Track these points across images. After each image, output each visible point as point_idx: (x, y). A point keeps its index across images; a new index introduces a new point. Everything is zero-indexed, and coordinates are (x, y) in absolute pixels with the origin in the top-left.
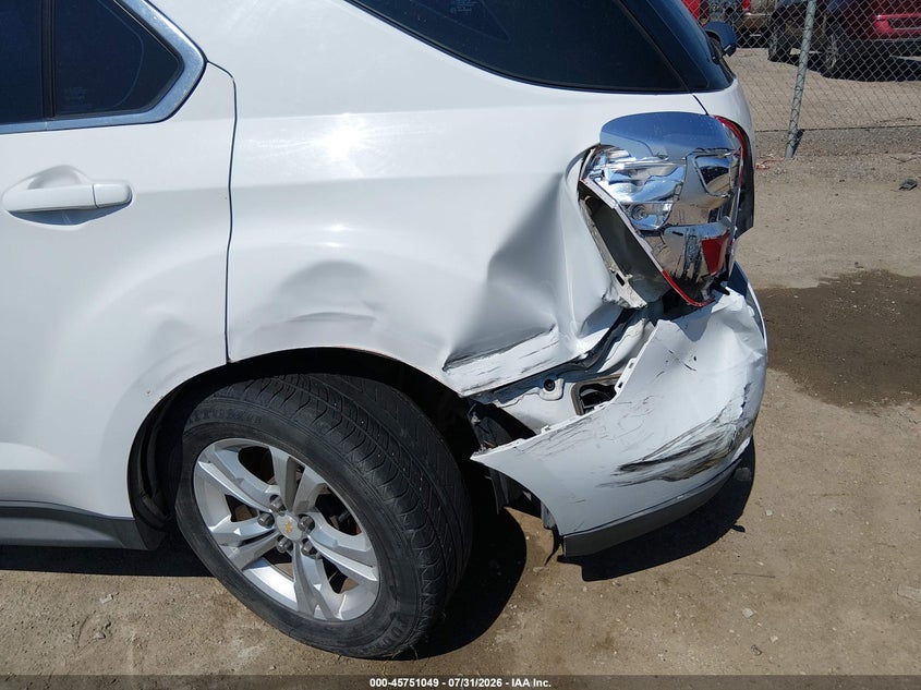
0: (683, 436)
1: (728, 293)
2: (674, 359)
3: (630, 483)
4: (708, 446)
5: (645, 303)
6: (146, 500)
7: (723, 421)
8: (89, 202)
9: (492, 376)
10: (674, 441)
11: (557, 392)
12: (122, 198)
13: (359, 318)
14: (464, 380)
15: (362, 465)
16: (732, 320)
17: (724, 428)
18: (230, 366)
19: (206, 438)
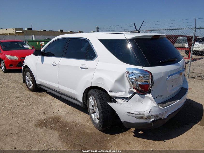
0: (138, 112)
1: (150, 94)
2: (139, 101)
3: (129, 115)
4: (142, 115)
5: (136, 92)
6: (85, 101)
7: (145, 112)
8: (85, 68)
9: (114, 95)
10: (136, 112)
11: (124, 100)
12: (87, 68)
13: (103, 84)
14: (111, 94)
15: (99, 101)
16: (149, 98)
17: (145, 113)
18: (91, 87)
19: (90, 95)
